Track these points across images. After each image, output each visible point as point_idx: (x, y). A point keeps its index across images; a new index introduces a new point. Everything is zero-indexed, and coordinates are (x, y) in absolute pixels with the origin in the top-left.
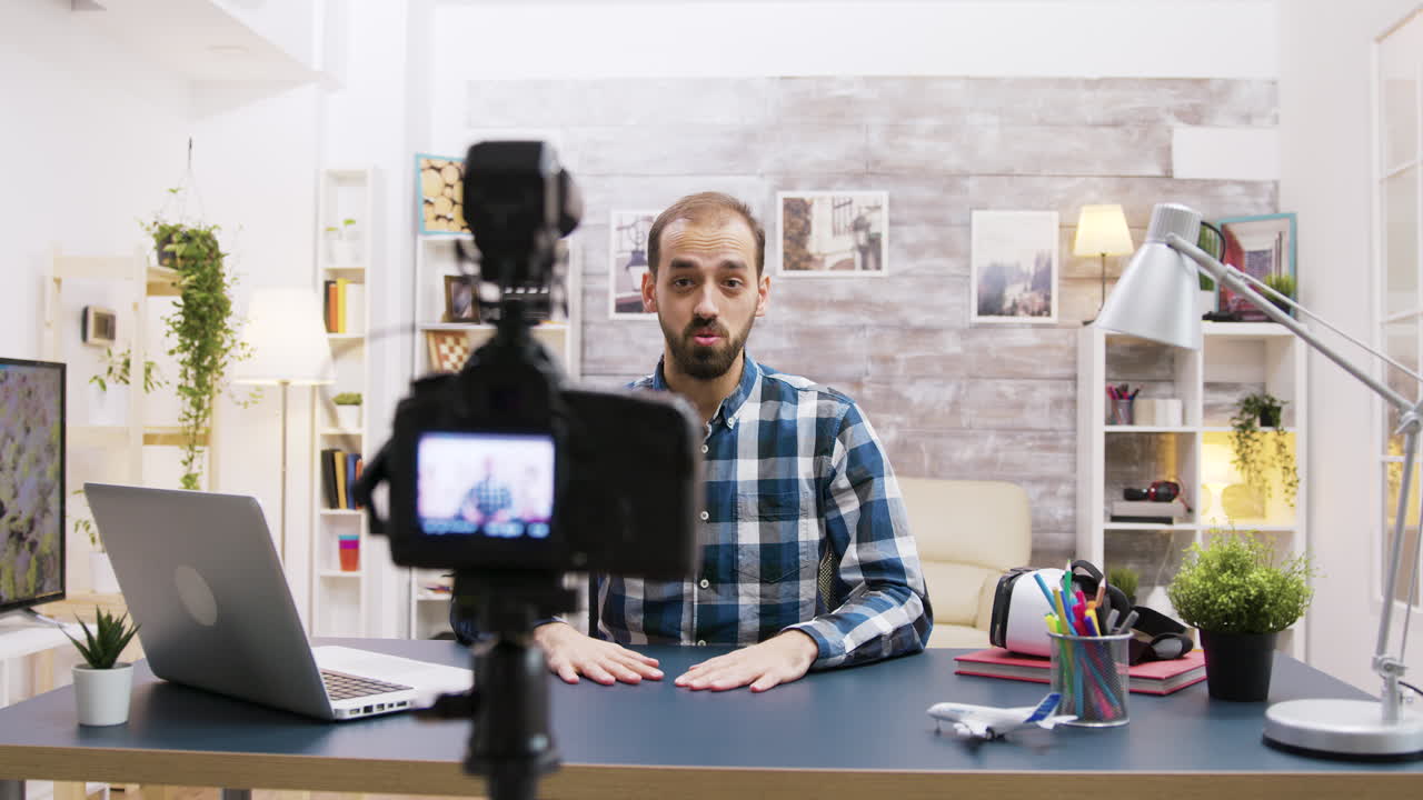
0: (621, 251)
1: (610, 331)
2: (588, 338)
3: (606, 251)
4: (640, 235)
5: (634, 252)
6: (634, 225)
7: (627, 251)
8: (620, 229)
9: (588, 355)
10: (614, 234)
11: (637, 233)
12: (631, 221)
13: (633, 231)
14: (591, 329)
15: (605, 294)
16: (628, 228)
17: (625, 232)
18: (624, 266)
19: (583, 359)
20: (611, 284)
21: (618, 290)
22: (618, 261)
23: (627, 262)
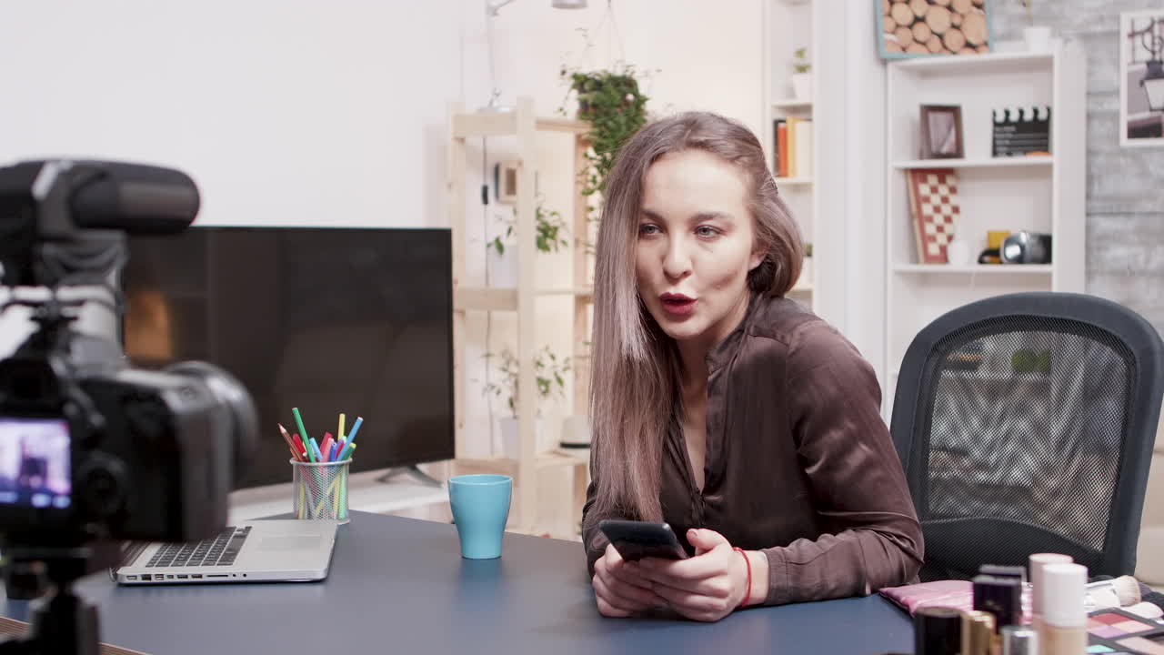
0: (1134, 62)
1: (1122, 161)
2: (1095, 170)
3: (1116, 64)
4: (1157, 41)
5: (1149, 64)
6: (1150, 29)
7: (1141, 62)
8: (1132, 35)
9: (1096, 190)
10: (1125, 43)
11: (1153, 38)
12: (1147, 23)
13: (1148, 38)
14: (1100, 161)
15: (1115, 116)
16: (1142, 33)
17: (1138, 40)
18: (1138, 81)
19: (1088, 197)
20: (1122, 105)
21: (1130, 111)
22: (1130, 75)
23: (1142, 76)
